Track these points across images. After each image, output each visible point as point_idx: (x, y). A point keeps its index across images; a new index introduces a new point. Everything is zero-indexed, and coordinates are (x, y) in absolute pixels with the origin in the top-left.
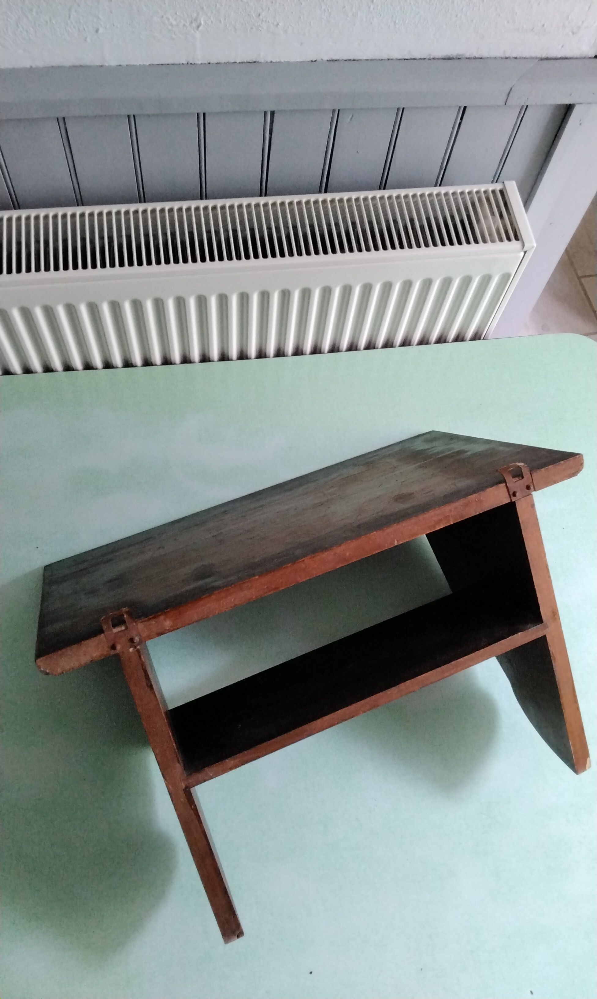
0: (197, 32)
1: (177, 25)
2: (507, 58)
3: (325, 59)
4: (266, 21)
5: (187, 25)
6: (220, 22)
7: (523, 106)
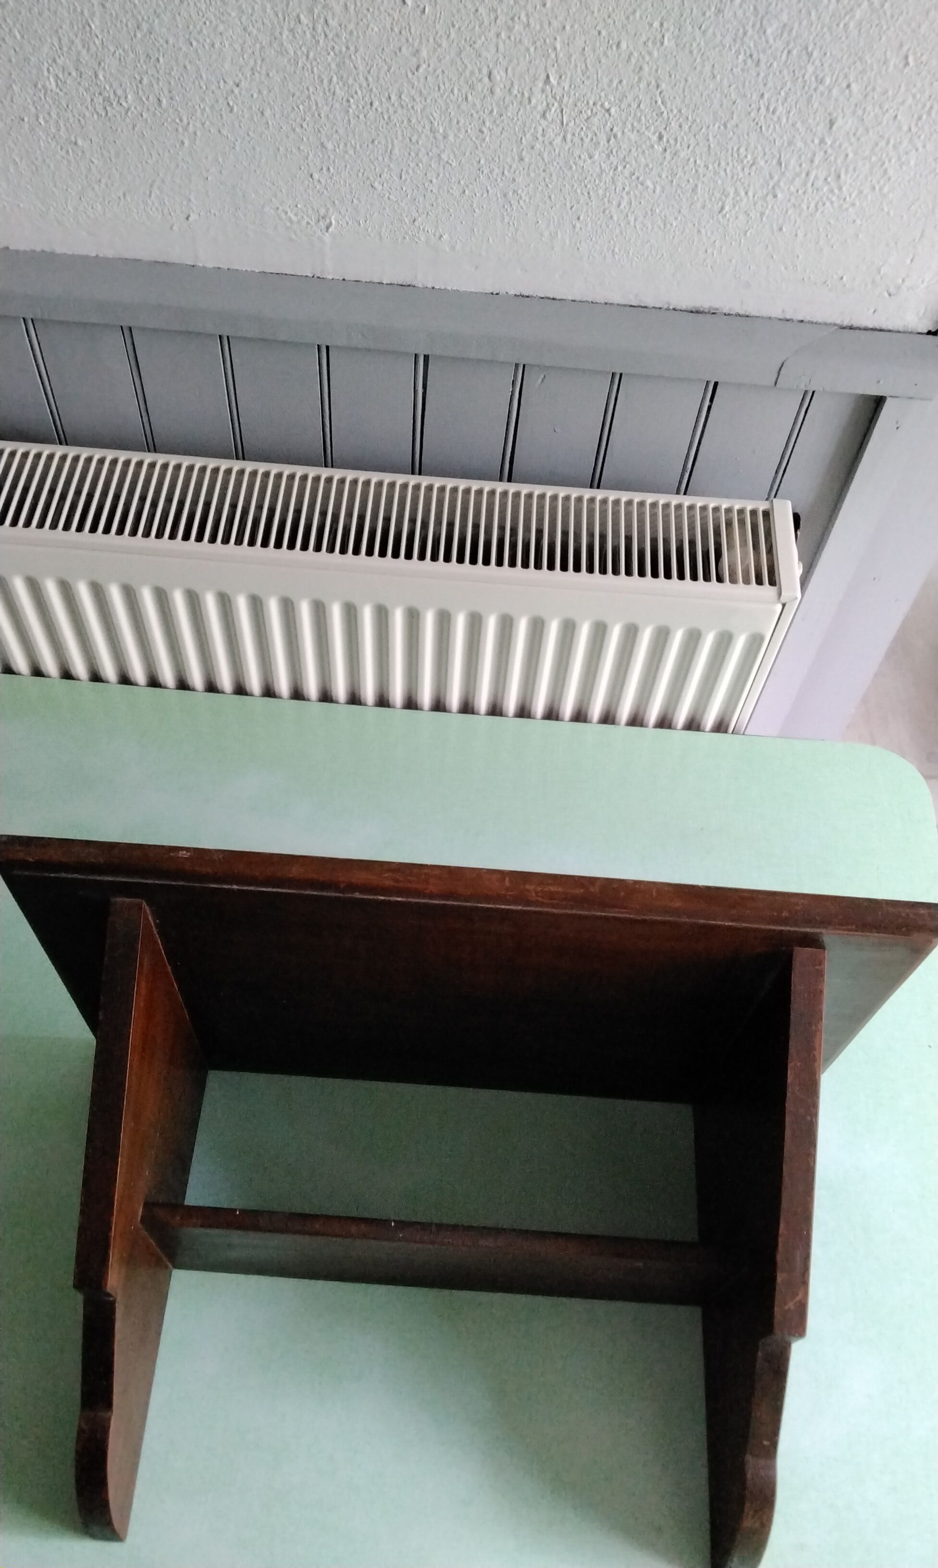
0: (327, 234)
1: (299, 222)
2: (788, 320)
3: (512, 292)
4: (424, 230)
5: (312, 223)
6: (359, 224)
7: (806, 392)
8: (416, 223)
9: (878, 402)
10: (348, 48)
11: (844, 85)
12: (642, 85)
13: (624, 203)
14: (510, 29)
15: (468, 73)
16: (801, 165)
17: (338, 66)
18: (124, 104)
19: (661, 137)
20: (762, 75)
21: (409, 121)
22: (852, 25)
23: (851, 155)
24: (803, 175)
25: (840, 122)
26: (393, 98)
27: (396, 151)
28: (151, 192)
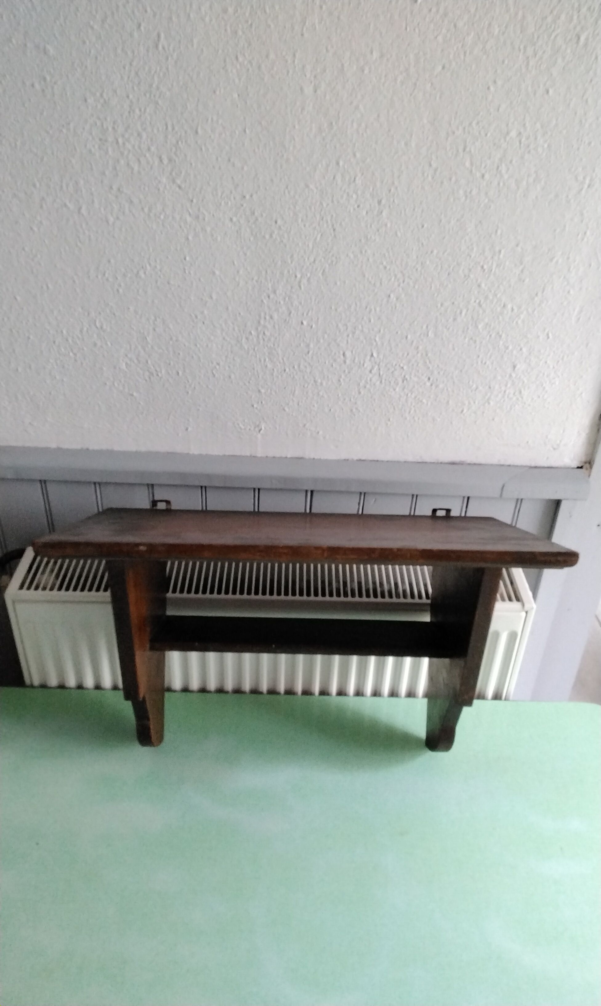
0: (259, 434)
1: (245, 429)
2: (502, 465)
3: (355, 458)
4: (309, 430)
5: (252, 429)
6: (276, 428)
7: (517, 500)
8: (306, 427)
9: (558, 503)
10: (274, 345)
11: (519, 349)
12: (419, 355)
13: (412, 412)
14: (354, 333)
15: (333, 354)
16: (500, 388)
17: (269, 353)
18: (160, 375)
19: (429, 379)
20: (478, 347)
21: (303, 377)
22: (520, 322)
23: (526, 381)
24: (503, 392)
25: (518, 366)
26: (296, 367)
27: (297, 392)
28: (169, 417)
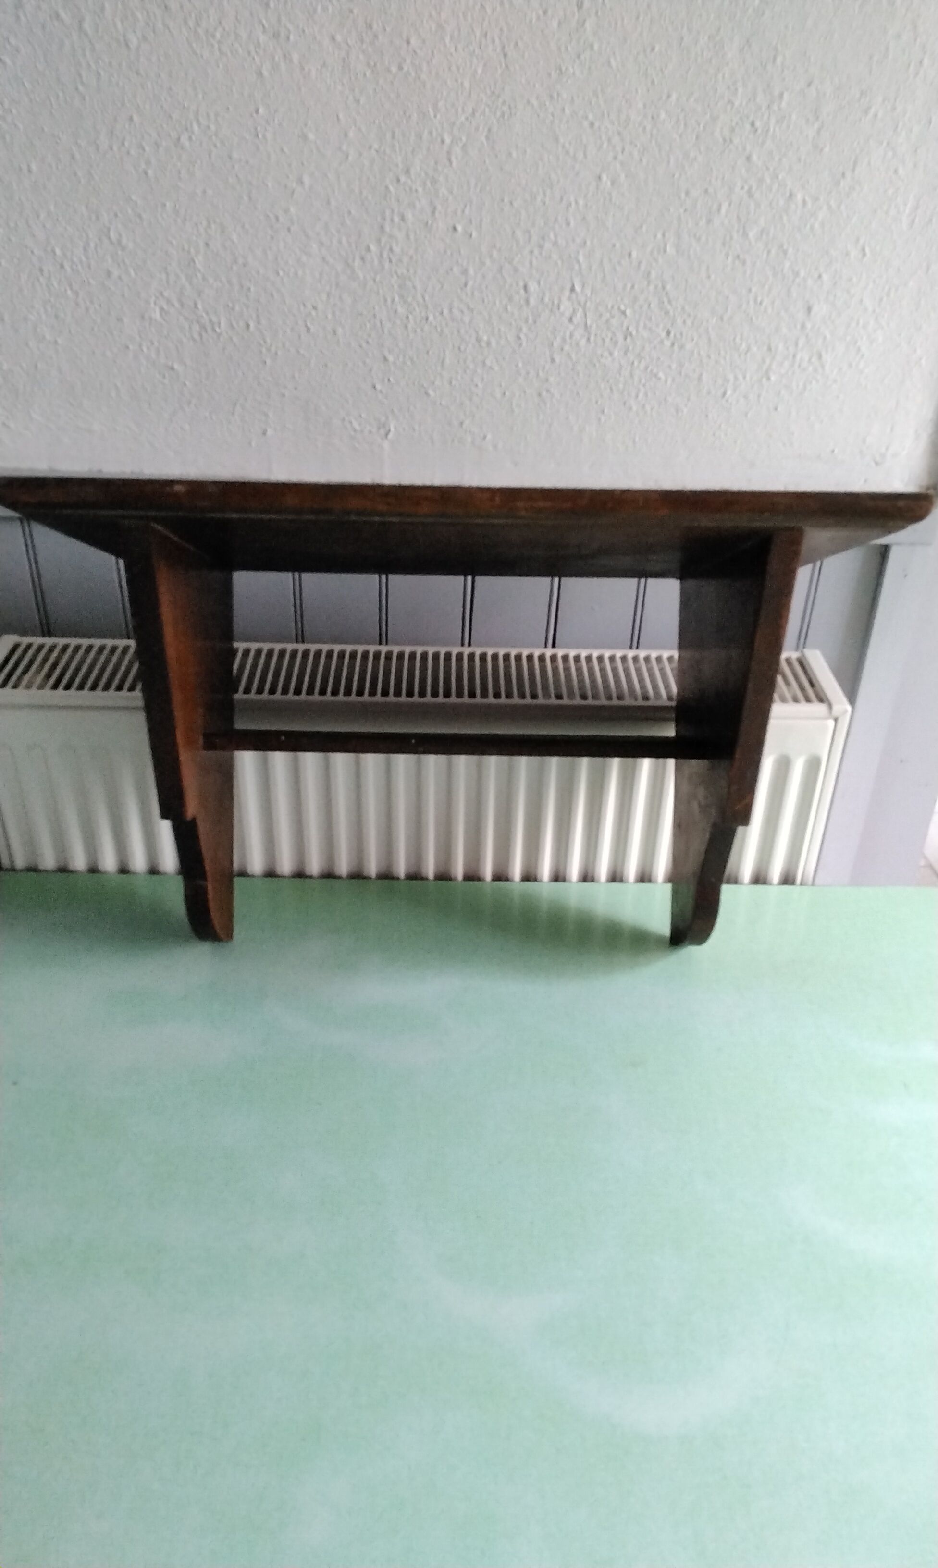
0: (386, 441)
1: (362, 431)
4: (470, 431)
5: (374, 430)
6: (414, 430)
8: (464, 426)
9: (883, 553)
10: (408, 271)
11: (816, 276)
12: (651, 288)
13: (641, 395)
14: (541, 247)
15: (507, 287)
16: (787, 349)
17: (400, 287)
18: (218, 330)
19: (668, 333)
20: (748, 272)
21: (458, 331)
22: (817, 226)
23: (828, 336)
24: (791, 357)
25: (815, 309)
26: (446, 312)
27: (447, 361)
28: (234, 410)
